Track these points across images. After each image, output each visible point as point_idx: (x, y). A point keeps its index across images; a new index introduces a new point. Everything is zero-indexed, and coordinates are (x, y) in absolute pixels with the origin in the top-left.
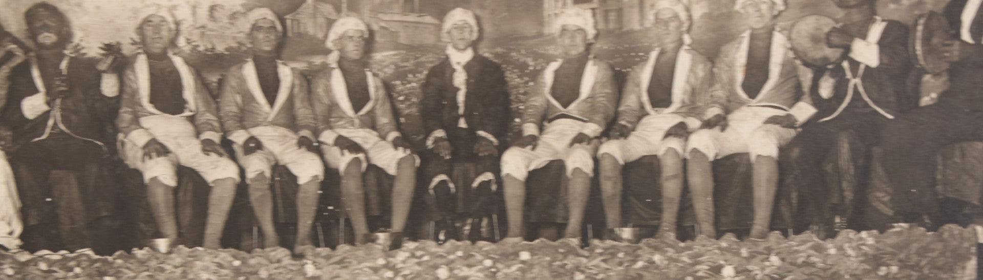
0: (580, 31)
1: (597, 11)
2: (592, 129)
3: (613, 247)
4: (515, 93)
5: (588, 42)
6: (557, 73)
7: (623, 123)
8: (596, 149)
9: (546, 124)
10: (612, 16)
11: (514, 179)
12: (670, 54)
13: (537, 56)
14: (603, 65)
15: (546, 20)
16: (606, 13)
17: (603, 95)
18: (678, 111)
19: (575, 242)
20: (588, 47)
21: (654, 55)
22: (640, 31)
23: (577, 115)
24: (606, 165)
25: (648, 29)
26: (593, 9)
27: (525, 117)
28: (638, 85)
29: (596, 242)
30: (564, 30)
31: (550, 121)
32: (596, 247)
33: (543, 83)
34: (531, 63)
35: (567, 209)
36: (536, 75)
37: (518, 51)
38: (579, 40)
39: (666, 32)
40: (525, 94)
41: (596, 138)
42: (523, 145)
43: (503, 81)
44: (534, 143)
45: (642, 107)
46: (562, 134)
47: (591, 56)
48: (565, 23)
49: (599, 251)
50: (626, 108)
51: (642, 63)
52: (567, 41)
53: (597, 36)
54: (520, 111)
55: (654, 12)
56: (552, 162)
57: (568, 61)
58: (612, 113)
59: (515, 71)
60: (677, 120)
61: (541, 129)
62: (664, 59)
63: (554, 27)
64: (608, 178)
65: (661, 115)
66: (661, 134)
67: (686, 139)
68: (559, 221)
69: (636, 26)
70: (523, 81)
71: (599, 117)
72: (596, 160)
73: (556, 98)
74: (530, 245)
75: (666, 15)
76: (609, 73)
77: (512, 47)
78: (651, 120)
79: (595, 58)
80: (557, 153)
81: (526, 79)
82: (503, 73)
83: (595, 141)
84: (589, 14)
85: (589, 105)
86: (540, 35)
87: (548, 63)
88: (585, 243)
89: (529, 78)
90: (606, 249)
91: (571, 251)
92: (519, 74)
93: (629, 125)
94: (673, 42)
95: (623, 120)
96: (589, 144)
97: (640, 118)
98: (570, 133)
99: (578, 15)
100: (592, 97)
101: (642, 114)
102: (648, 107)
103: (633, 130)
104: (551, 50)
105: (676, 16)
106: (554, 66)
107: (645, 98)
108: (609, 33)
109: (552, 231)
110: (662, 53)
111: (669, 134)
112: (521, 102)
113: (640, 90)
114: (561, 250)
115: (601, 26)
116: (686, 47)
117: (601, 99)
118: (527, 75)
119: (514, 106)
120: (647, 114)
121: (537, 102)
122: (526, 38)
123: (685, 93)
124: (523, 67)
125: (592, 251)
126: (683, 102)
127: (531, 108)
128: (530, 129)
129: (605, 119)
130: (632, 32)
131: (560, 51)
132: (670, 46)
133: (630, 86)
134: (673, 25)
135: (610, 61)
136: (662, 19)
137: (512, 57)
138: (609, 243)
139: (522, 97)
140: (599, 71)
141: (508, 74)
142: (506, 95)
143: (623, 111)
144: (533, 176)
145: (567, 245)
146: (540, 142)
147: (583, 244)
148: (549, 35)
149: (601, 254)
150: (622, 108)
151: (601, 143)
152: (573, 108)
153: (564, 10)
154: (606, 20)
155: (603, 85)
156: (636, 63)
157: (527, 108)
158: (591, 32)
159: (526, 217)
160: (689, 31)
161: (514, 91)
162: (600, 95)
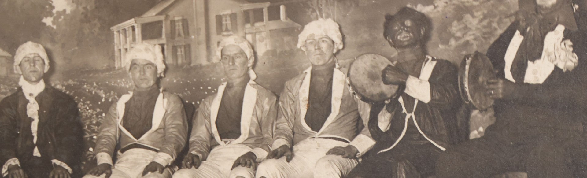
0: (149, 65)
1: (165, 47)
2: (164, 158)
4: (88, 123)
5: (158, 76)
6: (128, 104)
7: (194, 152)
9: (119, 153)
10: (180, 52)
12: (237, 88)
13: (108, 89)
14: (173, 98)
15: (117, 54)
16: (175, 49)
17: (173, 126)
18: (246, 142)
20: (158, 81)
21: (221, 89)
22: (208, 66)
23: (150, 145)
25: (215, 65)
26: (162, 46)
27: (98, 146)
28: (208, 117)
30: (134, 64)
31: (123, 151)
33: (116, 114)
34: (104, 96)
36: (108, 106)
37: (92, 84)
38: (149, 73)
39: (232, 67)
40: (98, 124)
41: (167, 166)
42: (98, 174)
44: (108, 172)
45: (212, 137)
46: (136, 163)
47: (161, 90)
48: (134, 58)
50: (195, 138)
51: (210, 97)
52: (138, 75)
53: (166, 71)
54: (95, 141)
55: (220, 48)
57: (138, 94)
58: (183, 145)
59: (88, 102)
60: (246, 150)
61: (115, 159)
62: (230, 93)
63: (125, 61)
65: (229, 146)
66: (231, 164)
67: (255, 169)
69: (204, 62)
70: (95, 113)
71: (171, 147)
73: (128, 130)
75: (232, 52)
76: (179, 105)
77: (84, 80)
78: (220, 151)
79: (164, 91)
81: (98, 110)
82: (76, 104)
83: (168, 169)
84: (158, 49)
85: (160, 136)
86: (111, 68)
87: (120, 97)
89: (100, 109)
92: (91, 105)
93: (200, 155)
94: (239, 77)
95: (194, 149)
96: (161, 172)
97: (210, 149)
98: (145, 162)
99: (147, 50)
100: (163, 127)
101: (212, 145)
102: (217, 138)
103: (205, 159)
104: (122, 83)
105: (242, 53)
106: (126, 98)
107: (214, 130)
108: (177, 67)
110: (229, 87)
111: (237, 164)
112: (93, 131)
113: (210, 122)
115: (170, 61)
116: (251, 82)
117: (171, 130)
118: (99, 106)
119: (87, 136)
120: (218, 144)
121: (110, 132)
122: (97, 71)
123: (251, 125)
124: (95, 99)
126: (250, 133)
127: (104, 138)
128: (104, 158)
129: (177, 149)
130: (201, 67)
131: (131, 84)
132: (237, 81)
133: (199, 118)
134: (238, 61)
135: (181, 95)
136: (228, 56)
137: (85, 89)
139: (95, 127)
140: (169, 103)
141: (80, 105)
142: (80, 126)
143: (193, 142)
146: (113, 170)
148: (120, 68)
150: (191, 140)
151: (173, 173)
152: (145, 139)
153: (132, 45)
154: (175, 55)
155: (174, 117)
156: (205, 97)
157: (99, 138)
158: (161, 67)
160: (254, 67)
161: (88, 122)
162: (171, 126)
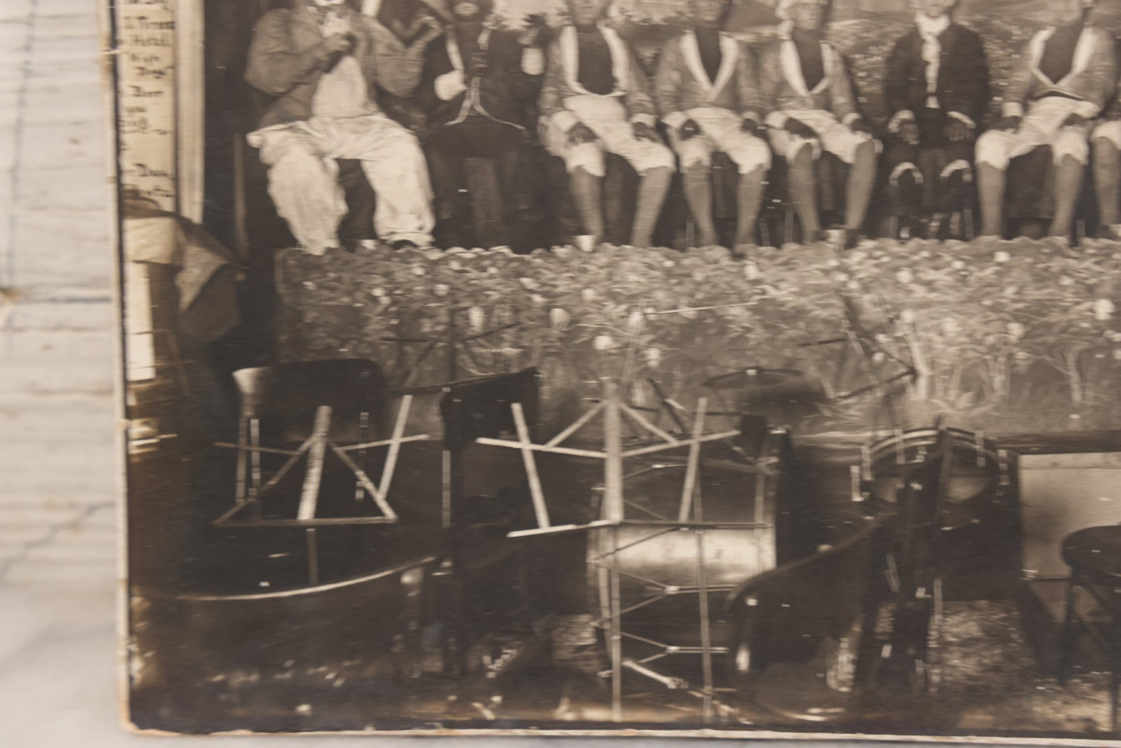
2: (1086, 108)
3: (1109, 247)
4: (996, 67)
5: (1085, 7)
6: (1048, 44)
8: (1090, 132)
9: (1031, 102)
11: (992, 167)
13: (1024, 24)
14: (1103, 34)
17: (1100, 68)
19: (1062, 240)
20: (1086, 11)
23: (1070, 93)
24: (1103, 152)
27: (1007, 95)
29: (1087, 241)
31: (1037, 99)
32: (1088, 246)
33: (1029, 54)
34: (1016, 32)
35: (1053, 203)
37: (1002, 18)
38: (1074, 4)
40: (1008, 68)
41: (1093, 119)
42: (1003, 128)
43: (981, 53)
44: (1016, 125)
46: (1051, 115)
47: (1088, 23)
49: (1091, 251)
52: (1060, 5)
54: (1001, 88)
56: (1038, 147)
57: (1060, 30)
58: (1111, 90)
59: (997, 41)
61: (1026, 108)
64: (1104, 166)
68: (1045, 216)
70: (1006, 53)
71: (1095, 95)
72: (1091, 145)
73: (1045, 72)
74: (1008, 244)
76: (1110, 42)
77: (993, 13)
79: (1093, 24)
80: (1043, 136)
81: (1010, 50)
82: (982, 43)
83: (1090, 123)
85: (1084, 80)
87: (1036, 32)
88: (1074, 242)
89: (1014, 49)
90: (1098, 249)
91: (1058, 252)
92: (1002, 44)
96: (1082, 126)
98: (1062, 113)
100: (1088, 71)
104: (1041, 17)
106: (1044, 35)
109: (1035, 228)
114: (1047, 251)
117: (1099, 73)
118: (1011, 46)
121: (1022, 77)
124: (1005, 36)
125: (1081, 251)
127: (1014, 85)
128: (1012, 109)
129: (1103, 96)
131: (1051, 17)
137: (993, 25)
138: (1104, 242)
139: (1004, 72)
140: (1098, 40)
142: (985, 69)
144: (1015, 164)
145: (1052, 244)
146: (1022, 124)
147: (1074, 244)
149: (1093, 255)
151: (1098, 125)
152: (1064, 85)
155: (1103, 57)
157: (1009, 85)
159: (1004, 211)
161: (993, 65)
162: (1097, 68)
